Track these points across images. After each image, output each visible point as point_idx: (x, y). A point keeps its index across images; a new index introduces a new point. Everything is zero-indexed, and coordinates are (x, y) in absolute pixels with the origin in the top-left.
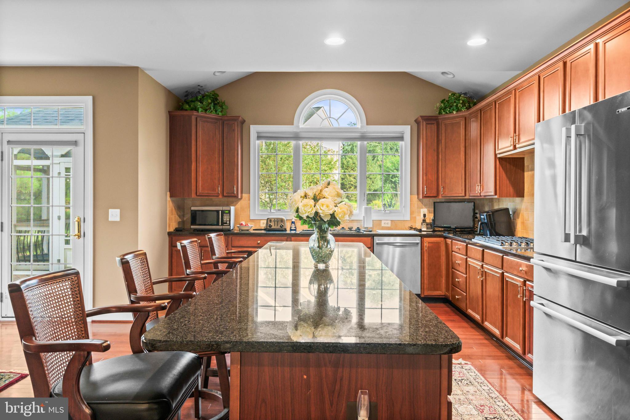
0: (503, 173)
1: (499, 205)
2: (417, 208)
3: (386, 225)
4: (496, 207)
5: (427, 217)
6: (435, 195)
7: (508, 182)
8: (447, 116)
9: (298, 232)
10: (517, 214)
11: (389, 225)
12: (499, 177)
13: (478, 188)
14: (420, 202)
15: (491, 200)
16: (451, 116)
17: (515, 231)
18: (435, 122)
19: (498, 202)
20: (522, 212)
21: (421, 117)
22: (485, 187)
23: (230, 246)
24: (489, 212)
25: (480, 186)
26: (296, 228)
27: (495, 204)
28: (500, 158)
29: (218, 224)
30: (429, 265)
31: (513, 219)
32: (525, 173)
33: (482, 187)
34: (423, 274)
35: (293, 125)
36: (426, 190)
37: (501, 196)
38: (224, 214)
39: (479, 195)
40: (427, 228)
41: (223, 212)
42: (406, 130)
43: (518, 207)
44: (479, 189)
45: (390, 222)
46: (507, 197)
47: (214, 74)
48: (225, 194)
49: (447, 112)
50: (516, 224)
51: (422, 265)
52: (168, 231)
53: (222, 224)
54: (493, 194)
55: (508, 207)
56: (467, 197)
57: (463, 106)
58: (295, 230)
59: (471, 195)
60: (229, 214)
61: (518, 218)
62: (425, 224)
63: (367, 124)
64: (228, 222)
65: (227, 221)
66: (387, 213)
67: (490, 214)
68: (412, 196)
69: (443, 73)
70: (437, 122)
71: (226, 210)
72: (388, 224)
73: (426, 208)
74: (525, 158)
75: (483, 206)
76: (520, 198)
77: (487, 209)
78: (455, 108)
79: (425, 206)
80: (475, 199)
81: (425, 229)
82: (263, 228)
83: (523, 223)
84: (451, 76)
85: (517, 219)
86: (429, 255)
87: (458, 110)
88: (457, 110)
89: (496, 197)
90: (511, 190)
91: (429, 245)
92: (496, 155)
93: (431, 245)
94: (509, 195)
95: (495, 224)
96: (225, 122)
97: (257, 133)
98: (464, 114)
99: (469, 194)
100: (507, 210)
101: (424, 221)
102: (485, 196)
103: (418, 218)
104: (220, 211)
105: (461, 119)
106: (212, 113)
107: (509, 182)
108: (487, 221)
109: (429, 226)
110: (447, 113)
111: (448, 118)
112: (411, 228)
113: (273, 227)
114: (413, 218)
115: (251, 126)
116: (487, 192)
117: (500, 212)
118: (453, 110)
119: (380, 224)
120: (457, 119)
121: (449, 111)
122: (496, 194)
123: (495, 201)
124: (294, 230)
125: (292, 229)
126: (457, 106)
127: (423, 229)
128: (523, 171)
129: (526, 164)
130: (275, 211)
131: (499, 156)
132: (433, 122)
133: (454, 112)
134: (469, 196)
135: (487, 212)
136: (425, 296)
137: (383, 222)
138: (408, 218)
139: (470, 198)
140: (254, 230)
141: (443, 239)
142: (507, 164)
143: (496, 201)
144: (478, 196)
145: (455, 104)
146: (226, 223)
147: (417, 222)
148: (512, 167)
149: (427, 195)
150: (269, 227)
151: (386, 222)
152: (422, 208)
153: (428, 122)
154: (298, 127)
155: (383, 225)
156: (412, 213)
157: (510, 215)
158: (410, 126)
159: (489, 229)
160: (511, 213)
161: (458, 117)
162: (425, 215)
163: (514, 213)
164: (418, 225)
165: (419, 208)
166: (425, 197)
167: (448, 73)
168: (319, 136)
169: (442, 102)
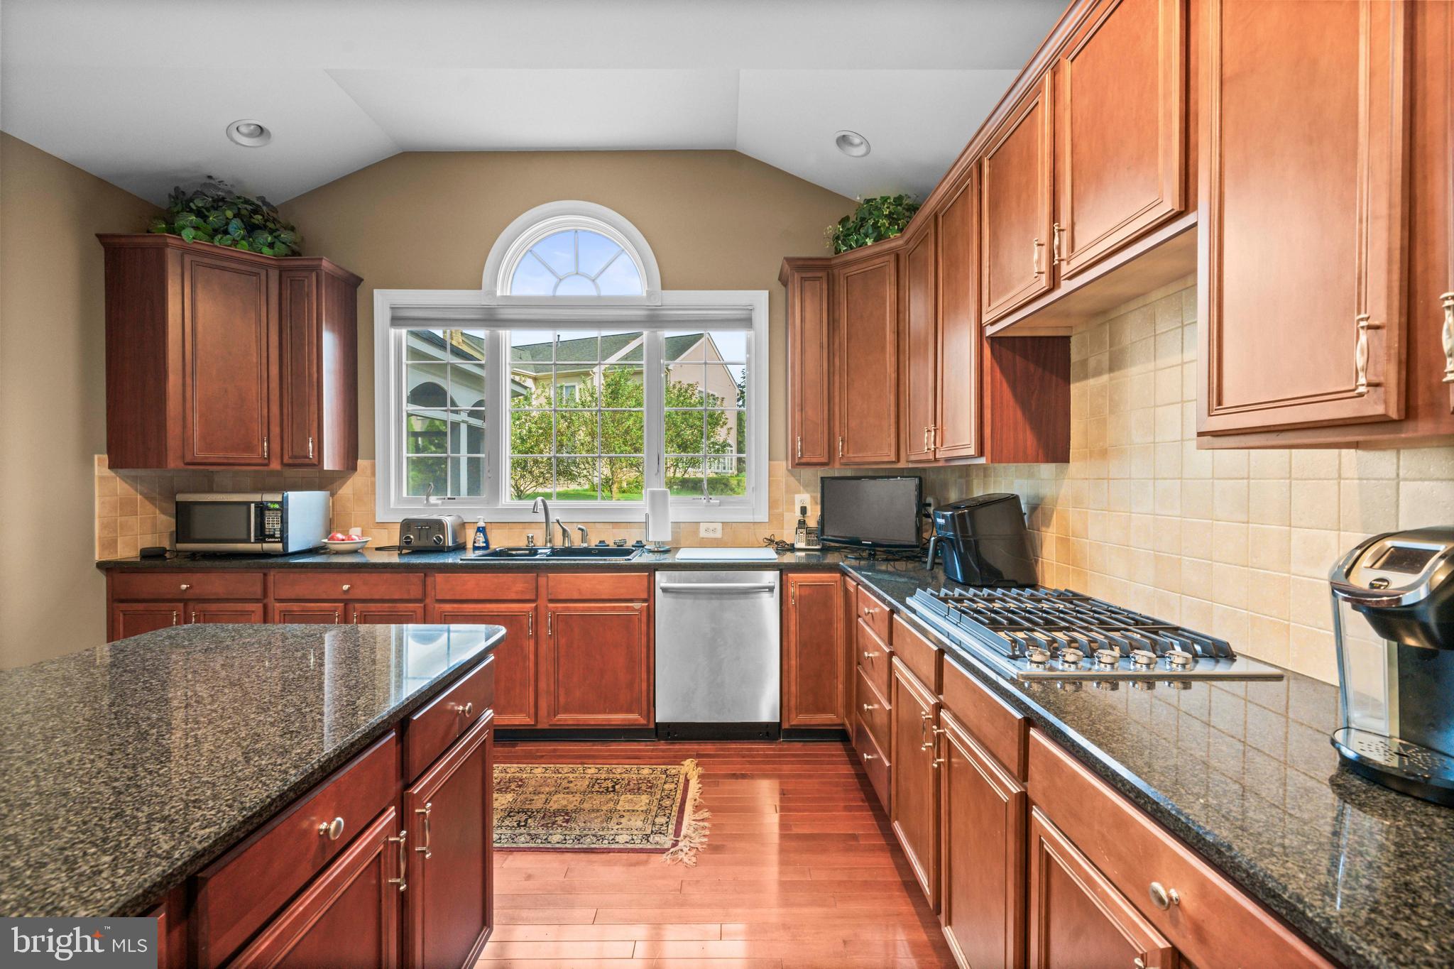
0: (1005, 385)
1: (985, 485)
2: (787, 492)
3: (711, 535)
4: (978, 492)
5: (809, 513)
6: (824, 460)
7: (1019, 414)
8: (851, 256)
10: (1044, 514)
11: (718, 535)
12: (992, 401)
13: (928, 439)
14: (792, 478)
15: (966, 472)
16: (861, 253)
17: (1037, 561)
18: (822, 274)
19: (985, 476)
20: (1059, 508)
21: (792, 261)
22: (947, 435)
23: (272, 599)
24: (959, 508)
25: (935, 430)
26: (487, 542)
27: (975, 482)
28: (993, 339)
29: (248, 541)
30: (803, 645)
31: (1031, 527)
32: (1072, 386)
33: (939, 433)
34: (785, 667)
35: (480, 288)
36: (801, 446)
37: (996, 459)
38: (266, 512)
39: (931, 457)
40: (808, 543)
41: (261, 507)
42: (759, 300)
43: (1047, 491)
44: (932, 439)
45: (719, 526)
46: (1016, 460)
48: (286, 460)
49: (851, 246)
50: (1038, 543)
51: (785, 643)
52: (97, 558)
53: (260, 539)
54: (972, 451)
55: (1015, 492)
56: (902, 465)
57: (890, 224)
59: (913, 458)
60: (281, 513)
61: (1048, 526)
62: (804, 531)
63: (663, 288)
64: (278, 534)
65: (276, 530)
66: (713, 505)
67: (963, 515)
68: (772, 462)
69: (843, 140)
70: (828, 275)
71: (273, 503)
72: (714, 530)
73: (807, 492)
74: (1073, 340)
75: (945, 486)
76: (1053, 466)
77: (953, 496)
78: (870, 231)
79: (806, 486)
80: (924, 470)
81: (802, 545)
82: (389, 547)
83: (1064, 541)
84: (862, 150)
85: (1044, 529)
86: (803, 618)
87: (879, 236)
88: (875, 235)
89: (982, 461)
90: (1029, 439)
91: (803, 593)
92: (981, 329)
93: (806, 592)
94: (1018, 457)
95: (976, 542)
96: (283, 273)
97: (392, 308)
98: (893, 244)
99: (908, 456)
100: (1013, 500)
101: (802, 524)
102: (948, 460)
103: (787, 516)
104: (253, 506)
105: (887, 258)
107: (1024, 414)
108: (955, 535)
109: (813, 537)
111: (855, 261)
112: (771, 542)
114: (775, 517)
115: (376, 292)
116: (955, 448)
117: (992, 507)
118: (867, 236)
119: (696, 532)
120: (877, 261)
121: (857, 241)
122: (981, 453)
123: (975, 474)
125: (477, 545)
126: (875, 226)
127: (798, 546)
128: (1067, 380)
129: (1075, 357)
131: (990, 331)
132: (819, 274)
133: (869, 242)
134: (908, 462)
135: (955, 507)
136: (792, 726)
137: (703, 527)
138: (763, 516)
139: (911, 465)
141: (839, 576)
142: (1017, 357)
143: (977, 476)
144: (928, 461)
145: (871, 222)
146: (273, 536)
147: (785, 527)
148: (1032, 367)
149: (804, 460)
151: (712, 526)
152: (799, 492)
153: (804, 275)
154: (493, 293)
155: (703, 534)
156: (773, 504)
157: (1022, 515)
158: (766, 292)
159: (960, 552)
160: (1024, 508)
161: (878, 255)
162: (804, 510)
163: (1034, 508)
164: (789, 534)
165: (791, 492)
166: (799, 464)
167: (857, 140)
168: (546, 317)
169: (840, 223)
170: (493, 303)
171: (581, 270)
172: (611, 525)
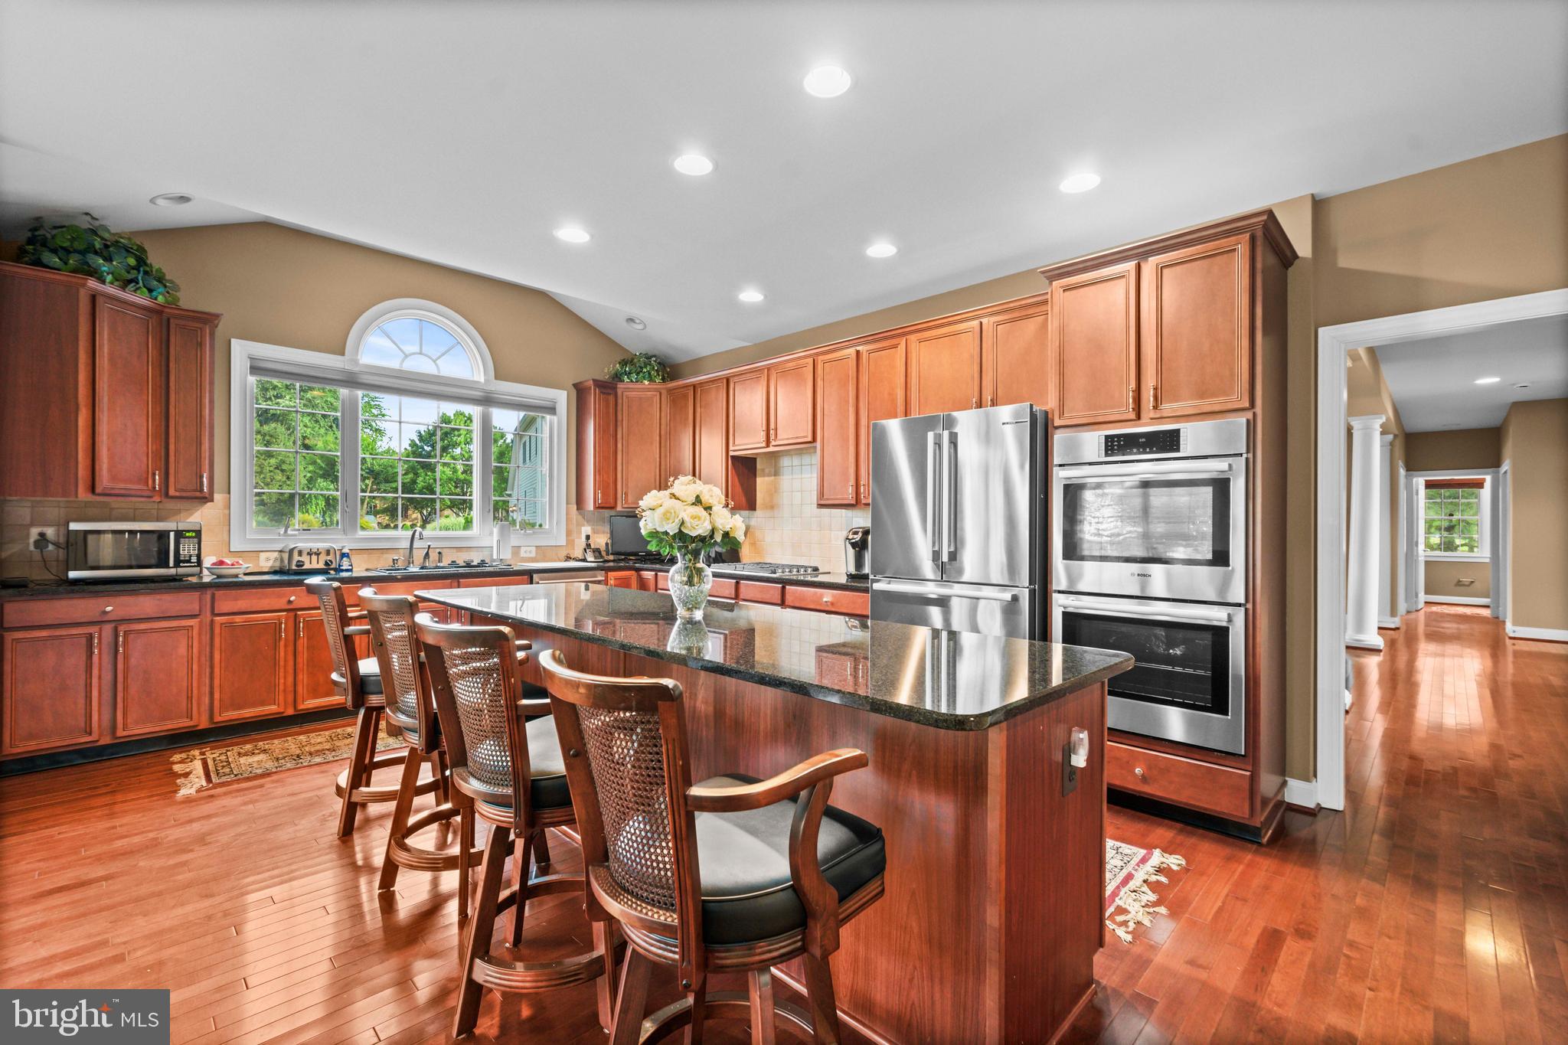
0: (736, 477)
2: (577, 525)
3: (528, 555)
5: (593, 539)
6: (612, 505)
7: (741, 489)
8: (631, 386)
9: (355, 574)
11: (533, 555)
12: (732, 483)
14: (580, 516)
16: (638, 386)
21: (594, 380)
26: (351, 565)
28: (732, 456)
29: (167, 566)
32: (758, 478)
35: (344, 355)
36: (601, 496)
38: (182, 540)
40: (595, 558)
41: (180, 534)
42: (560, 397)
45: (534, 549)
47: (152, 201)
48: (172, 492)
49: (631, 379)
53: (178, 562)
57: (658, 375)
58: (351, 570)
60: (196, 540)
62: (591, 550)
63: (496, 378)
64: (194, 559)
65: (191, 556)
66: (530, 535)
68: (568, 505)
69: (631, 320)
70: (613, 391)
71: (189, 531)
72: (530, 552)
73: (593, 526)
74: (758, 459)
78: (646, 376)
79: (593, 522)
81: (593, 559)
82: (266, 570)
84: (640, 327)
87: (651, 380)
88: (648, 379)
90: (744, 500)
92: (728, 452)
96: (172, 321)
97: (250, 358)
98: (658, 387)
101: (588, 545)
103: (578, 540)
104: (172, 535)
105: (654, 393)
106: (138, 292)
109: (600, 554)
110: (632, 381)
111: (633, 390)
112: (568, 558)
113: (307, 566)
114: (570, 542)
115: (232, 339)
118: (643, 378)
119: (518, 553)
120: (648, 393)
121: (636, 378)
124: (347, 570)
126: (648, 372)
127: (588, 559)
128: (754, 477)
130: (297, 532)
131: (731, 453)
132: (607, 391)
133: (644, 382)
137: (523, 550)
138: (562, 541)
140: (245, 574)
141: (634, 572)
142: (741, 465)
146: (189, 561)
147: (577, 547)
148: (745, 469)
149: (601, 505)
150: (297, 566)
151: (529, 549)
152: (584, 525)
153: (597, 389)
154: (355, 361)
156: (569, 533)
158: (566, 393)
161: (649, 390)
162: (588, 537)
164: (579, 553)
165: (580, 525)
166: (599, 508)
167: (637, 321)
168: (396, 386)
169: (620, 363)
170: (356, 369)
171: (423, 352)
172: (455, 550)
